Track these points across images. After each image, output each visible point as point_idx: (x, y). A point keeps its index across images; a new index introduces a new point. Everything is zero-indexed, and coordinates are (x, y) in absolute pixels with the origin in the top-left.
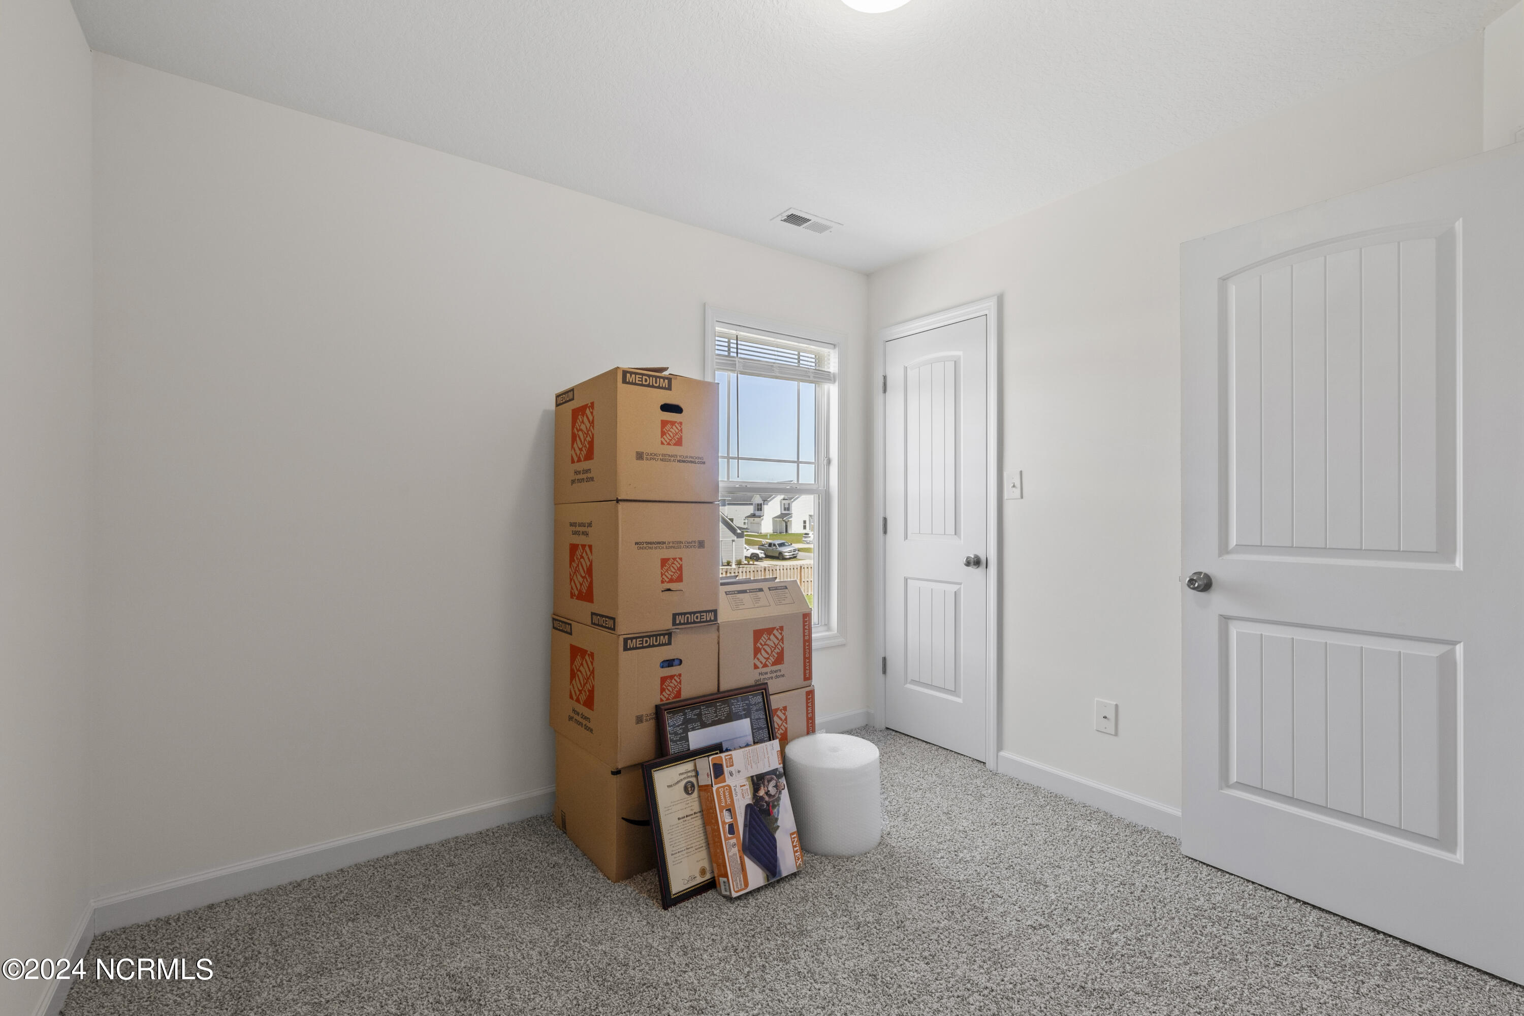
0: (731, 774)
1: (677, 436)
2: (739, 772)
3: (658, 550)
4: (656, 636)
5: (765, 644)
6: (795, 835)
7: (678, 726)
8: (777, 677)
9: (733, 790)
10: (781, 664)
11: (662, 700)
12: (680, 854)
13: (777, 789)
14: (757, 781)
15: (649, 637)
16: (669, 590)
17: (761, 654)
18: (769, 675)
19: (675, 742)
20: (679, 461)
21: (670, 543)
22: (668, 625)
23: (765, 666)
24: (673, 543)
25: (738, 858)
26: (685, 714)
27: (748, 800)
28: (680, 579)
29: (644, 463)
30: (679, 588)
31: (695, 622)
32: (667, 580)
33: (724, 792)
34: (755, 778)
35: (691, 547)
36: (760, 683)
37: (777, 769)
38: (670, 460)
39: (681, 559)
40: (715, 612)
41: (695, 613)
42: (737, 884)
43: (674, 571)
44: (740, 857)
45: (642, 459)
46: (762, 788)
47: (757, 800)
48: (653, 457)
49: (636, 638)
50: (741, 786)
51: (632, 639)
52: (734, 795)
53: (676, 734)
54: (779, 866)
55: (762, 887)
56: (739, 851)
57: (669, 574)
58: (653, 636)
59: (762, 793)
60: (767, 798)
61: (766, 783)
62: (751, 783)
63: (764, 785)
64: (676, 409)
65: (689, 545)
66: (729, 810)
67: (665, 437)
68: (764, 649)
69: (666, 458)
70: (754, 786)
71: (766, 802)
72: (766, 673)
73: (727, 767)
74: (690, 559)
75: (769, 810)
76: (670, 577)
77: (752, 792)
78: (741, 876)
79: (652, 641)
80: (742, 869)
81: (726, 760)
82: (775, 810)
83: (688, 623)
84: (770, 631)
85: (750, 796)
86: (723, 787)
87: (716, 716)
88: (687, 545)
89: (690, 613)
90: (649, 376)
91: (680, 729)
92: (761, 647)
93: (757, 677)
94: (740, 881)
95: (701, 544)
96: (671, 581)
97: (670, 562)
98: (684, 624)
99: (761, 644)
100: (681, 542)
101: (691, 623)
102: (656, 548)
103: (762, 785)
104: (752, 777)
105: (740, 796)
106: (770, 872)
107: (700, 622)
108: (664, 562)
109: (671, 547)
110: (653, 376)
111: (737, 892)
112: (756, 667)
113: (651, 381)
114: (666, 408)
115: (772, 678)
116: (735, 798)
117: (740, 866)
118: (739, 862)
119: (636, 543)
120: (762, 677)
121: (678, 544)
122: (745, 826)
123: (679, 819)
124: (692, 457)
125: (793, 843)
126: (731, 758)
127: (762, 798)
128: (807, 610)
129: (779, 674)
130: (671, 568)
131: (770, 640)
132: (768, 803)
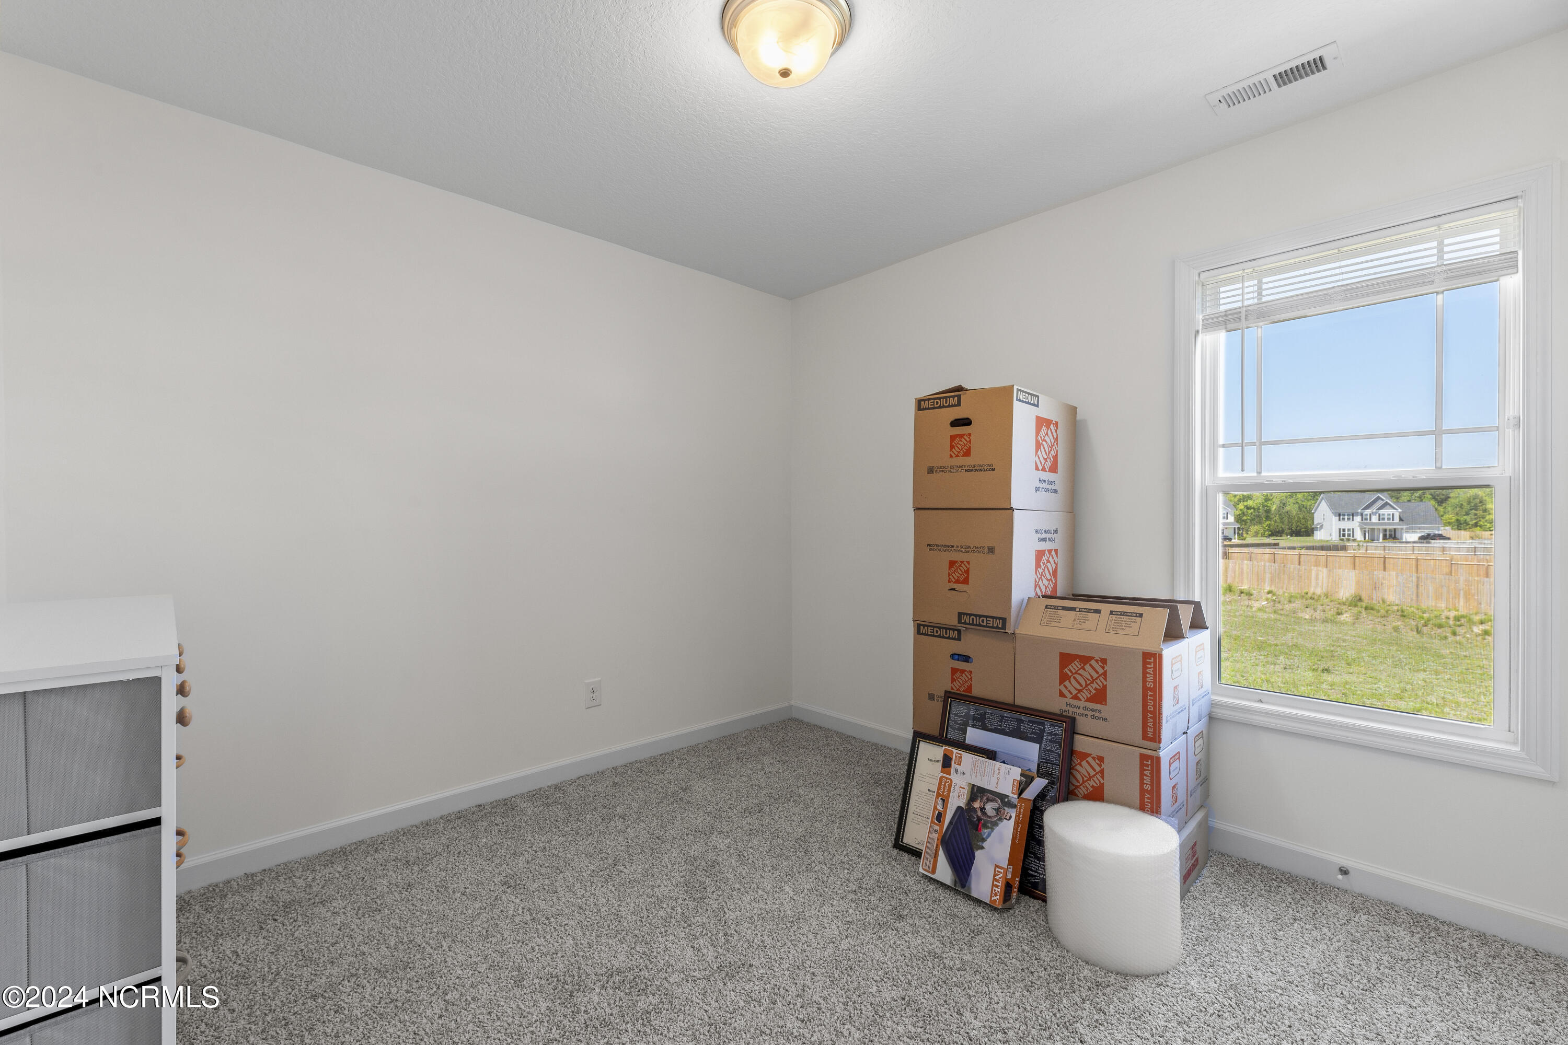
0: (957, 771)
1: (966, 448)
2: (964, 774)
3: (947, 552)
4: (946, 629)
5: (1076, 673)
6: (1002, 871)
7: (960, 717)
8: (1093, 717)
9: (953, 786)
10: (1101, 703)
11: (952, 688)
12: (920, 817)
13: (997, 813)
14: (977, 792)
15: (940, 628)
16: (953, 589)
17: (1070, 682)
18: (1081, 711)
19: (954, 729)
20: (967, 471)
21: (958, 547)
22: (954, 622)
23: (1076, 697)
24: (962, 547)
25: (935, 846)
26: (969, 710)
27: (962, 803)
28: (966, 581)
29: (935, 476)
30: (965, 589)
31: (980, 625)
32: (954, 581)
33: (945, 782)
34: (976, 788)
35: (979, 552)
36: (1067, 714)
37: (1008, 796)
38: (958, 471)
39: (968, 563)
40: (1004, 620)
41: (980, 616)
42: (926, 863)
43: (961, 573)
44: (937, 845)
45: (933, 473)
46: (979, 801)
47: (969, 808)
48: (942, 469)
49: (928, 626)
50: (960, 787)
51: (924, 626)
52: (952, 791)
53: (956, 722)
54: (970, 882)
55: (945, 885)
56: (938, 840)
57: (956, 575)
58: (943, 628)
59: (977, 805)
60: (979, 813)
61: (984, 799)
62: (970, 790)
63: (981, 799)
64: (966, 422)
65: (978, 550)
66: (943, 800)
67: (953, 450)
68: (1075, 678)
69: (954, 469)
70: (971, 795)
71: (977, 816)
72: (1078, 707)
73: (955, 763)
74: (978, 564)
75: (978, 825)
76: (956, 578)
77: (968, 798)
78: (932, 860)
79: (943, 632)
80: (935, 855)
81: (956, 756)
82: (986, 831)
83: (973, 624)
84: (1085, 660)
85: (964, 801)
86: (947, 778)
87: (1001, 726)
88: (976, 550)
89: (976, 616)
90: (939, 398)
91: (961, 720)
92: (1070, 674)
93: (1065, 708)
94: (930, 864)
95: (991, 550)
96: (957, 582)
97: (957, 565)
98: (969, 624)
99: (1070, 671)
100: (969, 547)
101: (976, 625)
102: (945, 551)
103: (979, 799)
104: (974, 785)
105: (956, 794)
106: (959, 879)
107: (986, 626)
108: (952, 564)
109: (959, 551)
110: (943, 398)
111: (924, 869)
112: (1062, 694)
113: (943, 402)
114: (956, 423)
115: (1086, 716)
116: (951, 794)
117: (934, 852)
118: (935, 848)
119: (929, 545)
120: (1071, 710)
121: (966, 549)
122: (951, 823)
123: (929, 790)
124: (980, 466)
125: (995, 875)
126: (961, 758)
127: (975, 809)
128: (1158, 650)
129: (1097, 714)
130: (959, 570)
131: (1084, 670)
132: (979, 819)
